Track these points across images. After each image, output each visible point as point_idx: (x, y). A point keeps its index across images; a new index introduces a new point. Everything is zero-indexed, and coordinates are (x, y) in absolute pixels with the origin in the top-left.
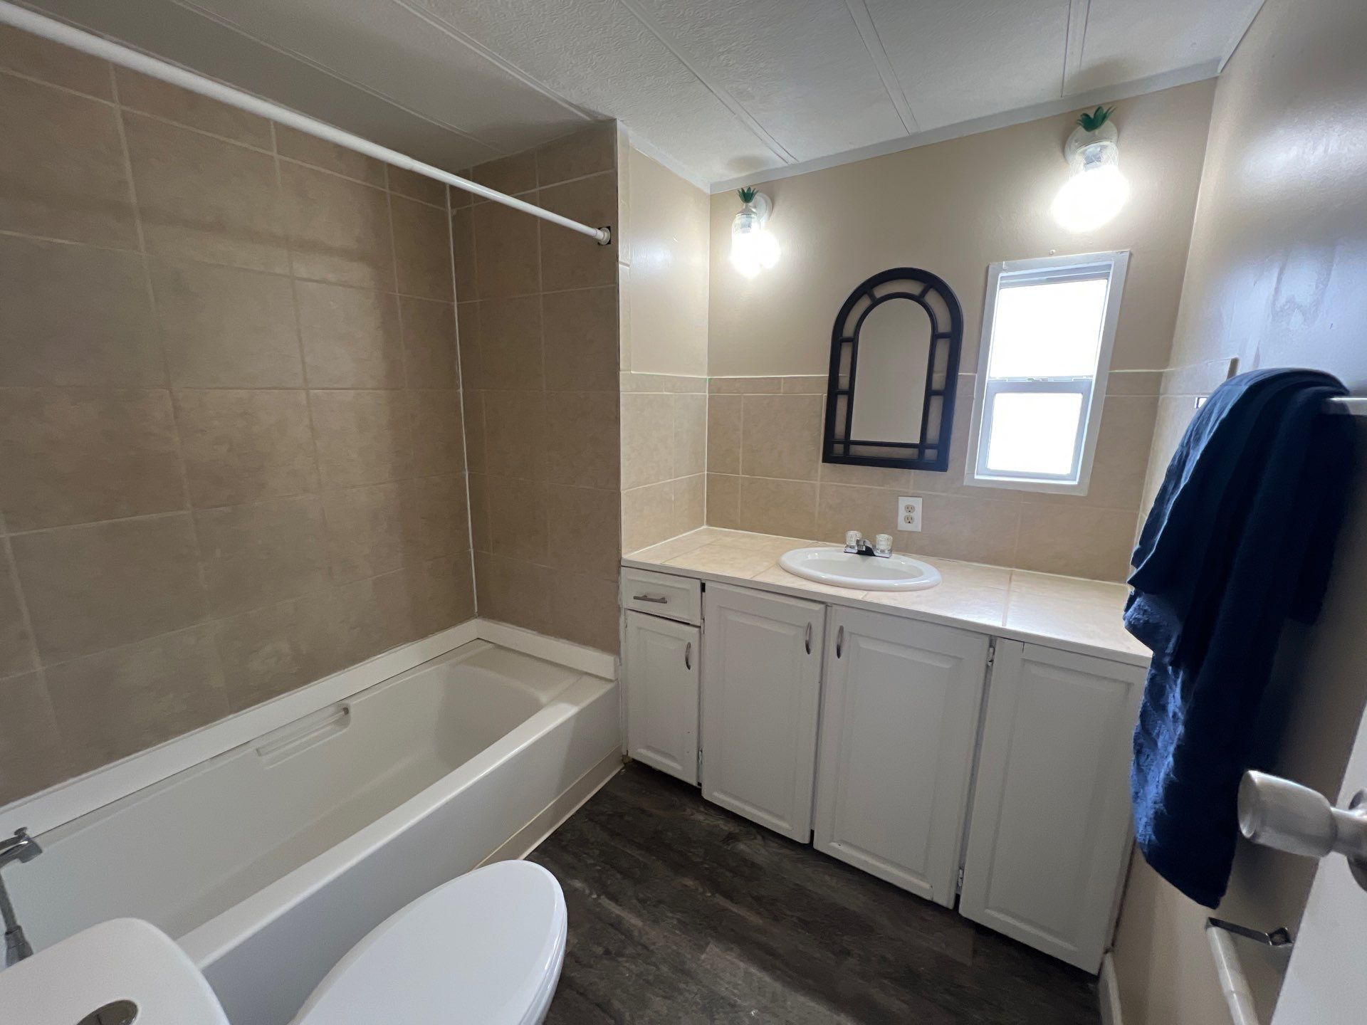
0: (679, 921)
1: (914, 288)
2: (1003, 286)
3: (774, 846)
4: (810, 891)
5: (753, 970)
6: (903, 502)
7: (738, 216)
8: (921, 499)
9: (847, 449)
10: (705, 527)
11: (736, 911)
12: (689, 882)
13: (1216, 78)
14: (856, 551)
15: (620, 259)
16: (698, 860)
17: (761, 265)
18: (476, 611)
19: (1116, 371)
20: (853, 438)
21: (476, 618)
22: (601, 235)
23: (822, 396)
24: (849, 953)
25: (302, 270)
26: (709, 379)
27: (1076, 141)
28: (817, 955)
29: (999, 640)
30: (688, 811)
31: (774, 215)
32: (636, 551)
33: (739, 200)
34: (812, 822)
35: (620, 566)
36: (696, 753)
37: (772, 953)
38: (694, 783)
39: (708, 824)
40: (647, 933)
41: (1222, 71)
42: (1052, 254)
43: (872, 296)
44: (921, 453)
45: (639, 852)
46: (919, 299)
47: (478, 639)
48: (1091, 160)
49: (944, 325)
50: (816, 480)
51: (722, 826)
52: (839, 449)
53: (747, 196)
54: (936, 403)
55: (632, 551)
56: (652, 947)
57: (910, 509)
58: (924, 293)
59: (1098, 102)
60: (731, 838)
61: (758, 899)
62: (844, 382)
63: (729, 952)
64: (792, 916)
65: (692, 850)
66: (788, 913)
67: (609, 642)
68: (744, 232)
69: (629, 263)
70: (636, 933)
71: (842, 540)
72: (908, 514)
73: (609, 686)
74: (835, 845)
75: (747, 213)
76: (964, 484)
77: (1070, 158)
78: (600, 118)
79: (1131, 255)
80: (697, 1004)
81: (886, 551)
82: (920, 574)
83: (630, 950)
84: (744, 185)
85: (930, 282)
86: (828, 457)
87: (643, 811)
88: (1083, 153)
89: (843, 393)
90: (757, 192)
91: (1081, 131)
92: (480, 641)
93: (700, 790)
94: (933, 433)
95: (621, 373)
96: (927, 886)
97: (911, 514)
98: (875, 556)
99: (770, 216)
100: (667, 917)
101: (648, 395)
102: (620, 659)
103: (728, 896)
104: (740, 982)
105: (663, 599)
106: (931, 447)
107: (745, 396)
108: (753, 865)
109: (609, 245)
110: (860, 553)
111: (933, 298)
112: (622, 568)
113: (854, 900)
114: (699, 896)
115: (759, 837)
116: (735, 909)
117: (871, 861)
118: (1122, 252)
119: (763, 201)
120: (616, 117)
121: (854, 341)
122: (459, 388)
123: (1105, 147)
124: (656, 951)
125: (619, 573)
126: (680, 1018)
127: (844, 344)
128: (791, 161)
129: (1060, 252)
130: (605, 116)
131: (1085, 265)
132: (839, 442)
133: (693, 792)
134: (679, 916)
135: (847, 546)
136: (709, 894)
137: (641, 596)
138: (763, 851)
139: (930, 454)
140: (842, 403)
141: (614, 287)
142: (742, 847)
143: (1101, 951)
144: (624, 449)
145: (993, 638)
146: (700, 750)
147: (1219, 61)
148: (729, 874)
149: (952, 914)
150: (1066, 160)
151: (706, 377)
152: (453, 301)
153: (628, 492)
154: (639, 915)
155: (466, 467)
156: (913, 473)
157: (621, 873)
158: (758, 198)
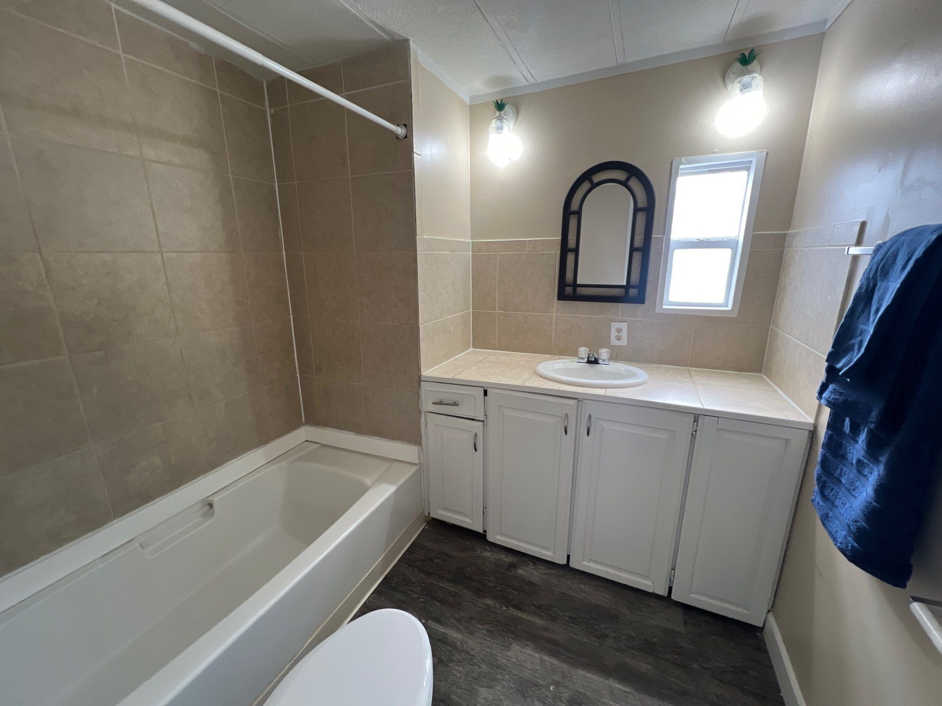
0: (488, 630)
1: (621, 175)
2: (683, 175)
3: (542, 568)
4: (571, 596)
5: (546, 658)
6: (614, 326)
7: (494, 121)
8: (627, 323)
9: (575, 290)
10: (471, 349)
11: (526, 618)
12: (489, 602)
13: (824, 33)
14: (586, 361)
15: (414, 150)
16: (492, 585)
17: (509, 158)
18: (304, 420)
19: (757, 233)
20: (579, 282)
21: (304, 425)
22: (400, 131)
23: (556, 253)
24: (606, 636)
25: (150, 153)
26: (473, 243)
27: (733, 74)
28: (587, 640)
29: (701, 417)
30: (479, 551)
31: (518, 122)
32: (431, 368)
33: (493, 108)
34: (569, 550)
35: (420, 381)
36: (482, 509)
37: (556, 643)
38: (481, 532)
39: (494, 558)
40: (466, 643)
41: (828, 29)
42: (715, 153)
43: (591, 182)
44: (627, 292)
45: (449, 585)
46: (625, 184)
47: (306, 441)
48: (745, 87)
49: (642, 202)
50: (553, 313)
51: (504, 559)
52: (569, 290)
53: (500, 106)
54: (637, 256)
55: (428, 370)
56: (472, 653)
57: (619, 330)
58: (628, 179)
59: (751, 46)
60: (512, 566)
61: (539, 607)
62: (572, 243)
63: (526, 647)
64: (564, 616)
65: (487, 578)
66: (561, 614)
67: (413, 436)
68: (499, 133)
69: (420, 153)
70: (459, 644)
71: (574, 354)
72: (617, 334)
73: (415, 468)
74: (585, 563)
75: (500, 119)
76: (656, 312)
77: (730, 86)
78: (397, 38)
79: (767, 154)
80: (511, 688)
81: (607, 360)
82: (634, 375)
83: (457, 657)
84: (498, 98)
85: (632, 171)
86: (562, 296)
87: (447, 555)
88: (739, 82)
89: (571, 250)
90: (507, 104)
91: (738, 65)
92: (308, 443)
93: (485, 535)
94: (635, 278)
95: (417, 237)
96: (650, 583)
97: (620, 334)
98: (599, 364)
99: (516, 121)
100: (478, 629)
101: (435, 254)
102: (422, 448)
103: (518, 607)
104: (538, 668)
105: (455, 403)
106: (634, 287)
107: (499, 254)
108: (531, 584)
109: (406, 139)
110: (589, 362)
111: (634, 183)
112: (422, 382)
113: (603, 599)
114: (498, 611)
115: (531, 563)
116: (524, 616)
117: (610, 570)
118: (762, 152)
119: (511, 112)
120: (409, 38)
121: (579, 213)
122: (283, 251)
123: (755, 77)
124: (475, 654)
125: (419, 385)
126: (502, 700)
127: (572, 216)
128: (532, 81)
129: (721, 151)
130: (401, 36)
131: (737, 161)
132: (569, 286)
133: (480, 537)
134: (487, 626)
135: (579, 358)
136: (505, 608)
137: (438, 402)
138: (536, 573)
139: (633, 292)
140: (571, 257)
141: (411, 171)
142: (520, 571)
143: (766, 611)
144: (421, 294)
145: (696, 416)
146: (485, 508)
147: (826, 21)
148: (515, 592)
149: (667, 599)
150: (725, 86)
151: (470, 241)
152: (275, 183)
153: (424, 326)
154: (458, 630)
155: (291, 312)
156: (621, 306)
157: (439, 601)
158: (507, 108)
